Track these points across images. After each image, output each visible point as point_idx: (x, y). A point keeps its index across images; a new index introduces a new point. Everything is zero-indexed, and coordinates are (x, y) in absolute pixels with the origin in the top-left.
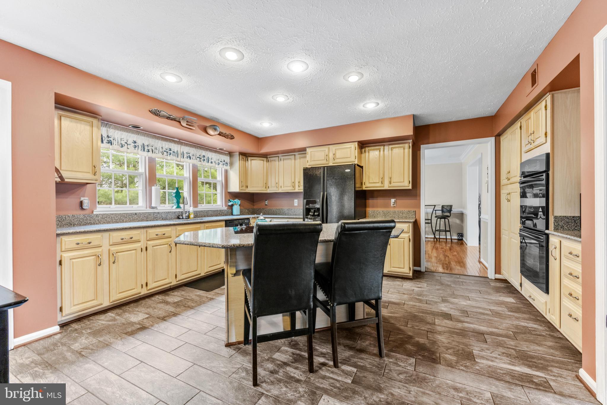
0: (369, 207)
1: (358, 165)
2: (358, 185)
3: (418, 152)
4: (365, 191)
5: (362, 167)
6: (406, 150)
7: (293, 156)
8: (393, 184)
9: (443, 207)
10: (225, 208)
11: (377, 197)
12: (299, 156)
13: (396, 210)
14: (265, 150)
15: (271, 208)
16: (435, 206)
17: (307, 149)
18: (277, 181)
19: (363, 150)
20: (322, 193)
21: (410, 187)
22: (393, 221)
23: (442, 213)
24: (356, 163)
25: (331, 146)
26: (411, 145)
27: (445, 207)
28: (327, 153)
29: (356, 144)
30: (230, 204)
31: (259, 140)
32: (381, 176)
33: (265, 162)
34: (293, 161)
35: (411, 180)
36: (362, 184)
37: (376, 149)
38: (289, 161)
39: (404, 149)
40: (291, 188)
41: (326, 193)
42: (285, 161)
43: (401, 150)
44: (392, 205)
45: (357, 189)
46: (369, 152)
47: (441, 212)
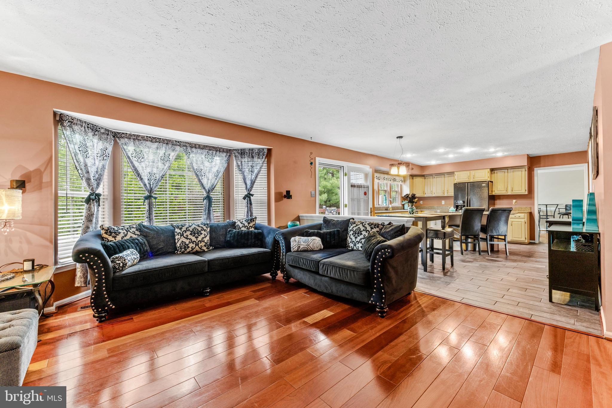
0: (497, 205)
1: (490, 181)
2: (490, 192)
3: (533, 172)
4: (494, 196)
5: (492, 182)
6: (523, 172)
7: (443, 176)
8: (514, 192)
9: (566, 206)
10: (401, 206)
11: (503, 199)
12: (447, 175)
13: (517, 206)
14: (426, 173)
15: (425, 206)
16: (558, 205)
17: (455, 173)
18: (432, 190)
19: (493, 172)
20: (467, 197)
21: (526, 193)
22: (512, 208)
23: (566, 210)
24: (489, 180)
25: (471, 171)
26: (526, 169)
27: (569, 206)
28: (469, 175)
29: (489, 170)
30: (403, 203)
31: (422, 168)
32: (506, 187)
33: (423, 179)
34: (443, 178)
35: (526, 189)
36: (492, 191)
37: (502, 172)
38: (441, 179)
39: (522, 171)
40: (442, 194)
41: (469, 197)
42: (438, 179)
43: (520, 172)
44: (514, 204)
45: (490, 194)
46: (497, 173)
47: (564, 210)
